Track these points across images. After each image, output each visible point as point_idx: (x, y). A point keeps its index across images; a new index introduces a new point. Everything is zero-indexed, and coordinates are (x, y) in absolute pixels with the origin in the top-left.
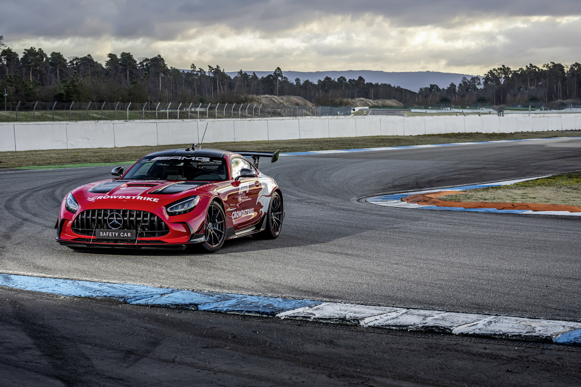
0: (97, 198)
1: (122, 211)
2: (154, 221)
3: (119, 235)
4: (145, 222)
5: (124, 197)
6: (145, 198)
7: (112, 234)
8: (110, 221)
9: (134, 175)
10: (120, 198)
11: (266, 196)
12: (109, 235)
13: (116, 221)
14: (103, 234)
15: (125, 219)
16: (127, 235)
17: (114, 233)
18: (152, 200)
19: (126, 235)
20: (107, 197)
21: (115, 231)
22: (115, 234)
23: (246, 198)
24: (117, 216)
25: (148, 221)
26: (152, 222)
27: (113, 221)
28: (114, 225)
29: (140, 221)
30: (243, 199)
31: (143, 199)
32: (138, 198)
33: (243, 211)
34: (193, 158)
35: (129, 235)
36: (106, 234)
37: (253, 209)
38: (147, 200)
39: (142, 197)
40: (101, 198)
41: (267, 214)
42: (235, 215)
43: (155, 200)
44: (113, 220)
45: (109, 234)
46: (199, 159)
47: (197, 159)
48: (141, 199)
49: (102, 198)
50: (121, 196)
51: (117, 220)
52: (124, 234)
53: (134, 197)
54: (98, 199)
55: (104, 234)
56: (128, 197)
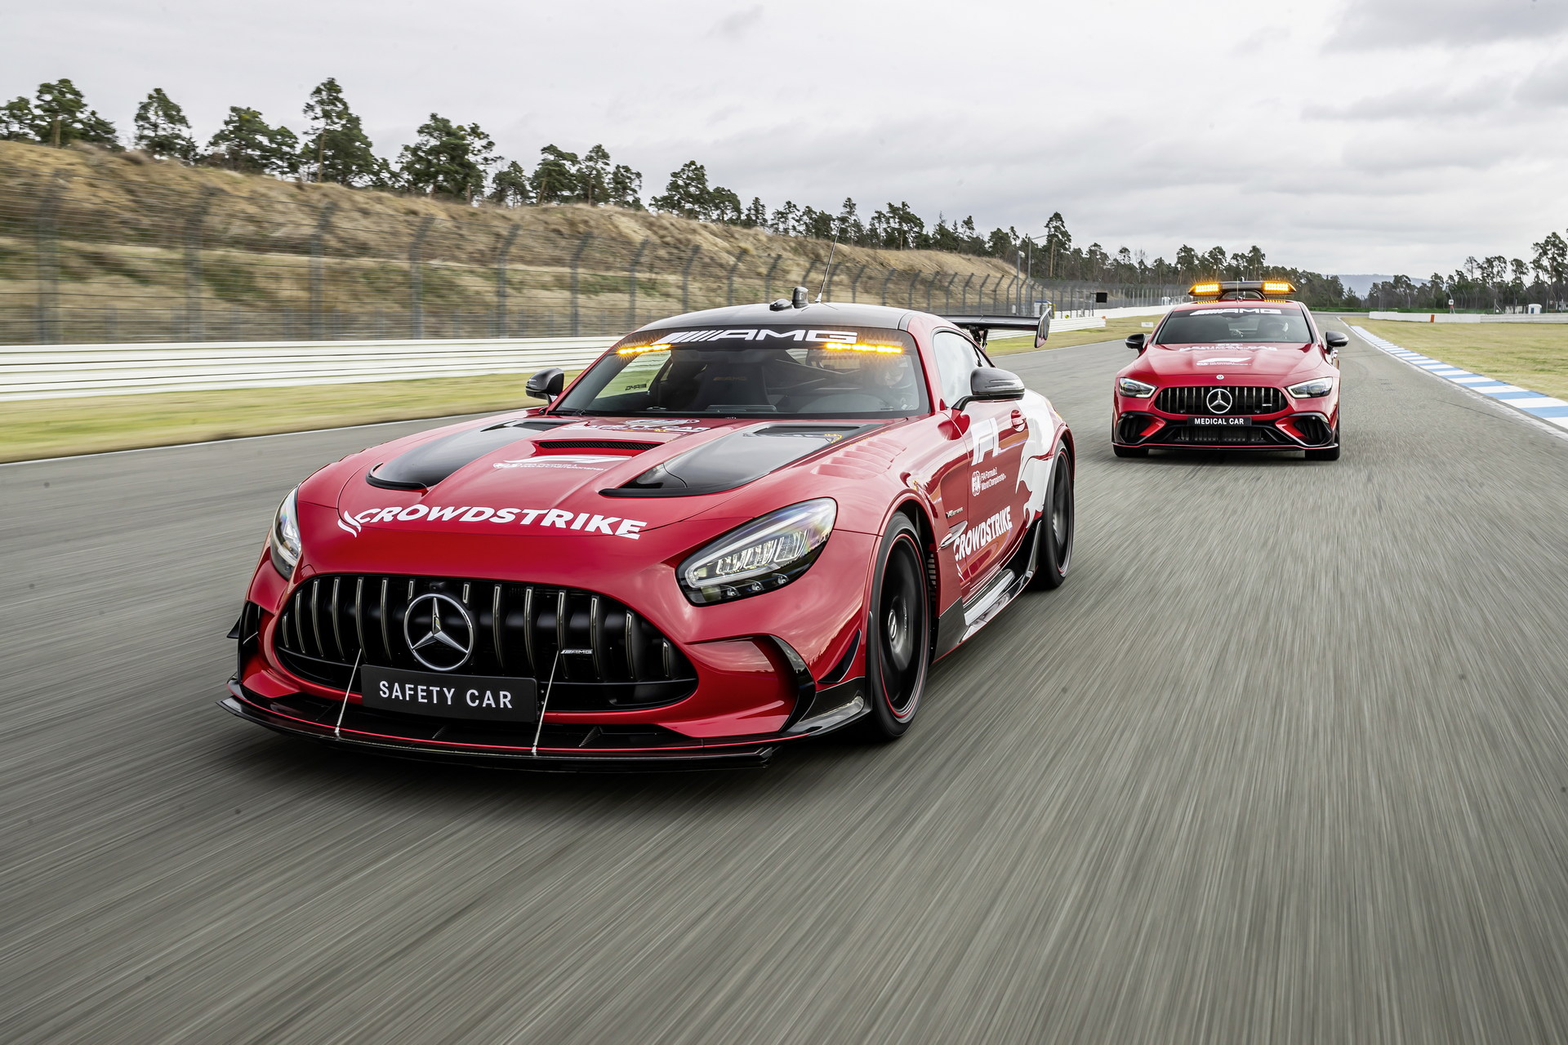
0: (372, 516)
1: (467, 587)
2: (620, 632)
3: (459, 697)
4: (579, 638)
5: (489, 512)
6: (583, 517)
7: (430, 693)
8: (418, 631)
9: (604, 394)
10: (467, 518)
11: (1040, 458)
12: (414, 697)
13: (441, 635)
14: (391, 689)
15: (486, 620)
16: (497, 700)
17: (435, 689)
18: (614, 527)
19: (489, 699)
20: (415, 511)
21: (442, 681)
22: (441, 694)
23: (992, 478)
24: (447, 610)
25: (595, 637)
26: (615, 637)
27: (430, 634)
28: (436, 652)
29: (551, 633)
30: (985, 481)
31: (569, 523)
32: (546, 523)
33: (983, 525)
34: (799, 335)
35: (506, 698)
36: (403, 693)
37: (1008, 509)
38: (591, 528)
39: (568, 516)
40: (388, 518)
41: (1042, 517)
42: (961, 549)
43: (629, 529)
44: (428, 627)
45: (415, 690)
46: (818, 336)
47: (812, 336)
48: (560, 524)
49: (395, 516)
50: (475, 510)
51: (446, 628)
52: (481, 698)
53: (531, 515)
54: (376, 520)
55: (397, 692)
56: (507, 516)
